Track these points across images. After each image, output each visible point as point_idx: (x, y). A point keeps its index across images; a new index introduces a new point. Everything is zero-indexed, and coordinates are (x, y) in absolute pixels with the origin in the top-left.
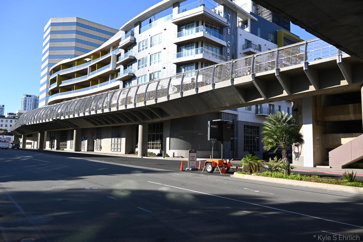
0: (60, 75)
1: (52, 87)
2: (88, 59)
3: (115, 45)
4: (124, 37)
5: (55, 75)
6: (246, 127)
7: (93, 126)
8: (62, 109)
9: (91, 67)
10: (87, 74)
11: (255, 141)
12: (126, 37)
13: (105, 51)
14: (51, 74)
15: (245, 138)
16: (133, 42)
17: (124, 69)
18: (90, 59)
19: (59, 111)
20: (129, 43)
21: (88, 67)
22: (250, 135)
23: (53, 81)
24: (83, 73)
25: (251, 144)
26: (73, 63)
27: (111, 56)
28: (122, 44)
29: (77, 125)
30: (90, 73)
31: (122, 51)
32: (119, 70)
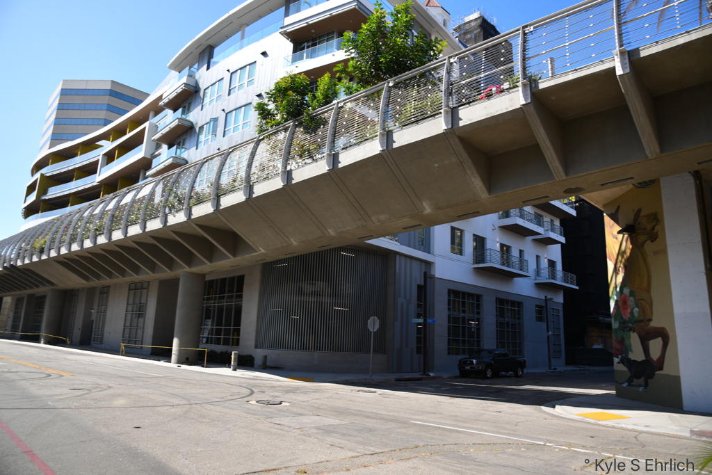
1: (28, 200)
5: (38, 175)
6: (452, 295)
9: (106, 157)
10: (96, 173)
11: (473, 330)
12: (179, 80)
13: (139, 123)
15: (449, 322)
16: (192, 88)
17: (169, 149)
20: (183, 91)
21: (100, 158)
22: (462, 315)
23: (31, 189)
25: (464, 336)
27: (145, 128)
28: (167, 95)
30: (103, 169)
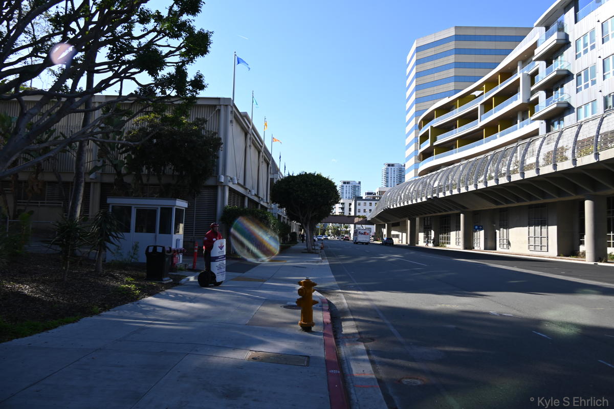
0: (434, 126)
1: (423, 147)
2: (477, 93)
3: (526, 58)
4: (544, 37)
5: (428, 128)
7: (494, 206)
8: (440, 180)
9: (483, 106)
10: (477, 118)
12: (547, 38)
13: (508, 72)
14: (420, 128)
16: (563, 42)
17: (547, 97)
18: (481, 92)
19: (436, 185)
20: (555, 45)
21: (479, 106)
23: (424, 138)
24: (471, 117)
26: (453, 104)
27: (519, 79)
28: (538, 52)
29: (465, 205)
30: (483, 116)
31: (542, 64)
32: (536, 101)
